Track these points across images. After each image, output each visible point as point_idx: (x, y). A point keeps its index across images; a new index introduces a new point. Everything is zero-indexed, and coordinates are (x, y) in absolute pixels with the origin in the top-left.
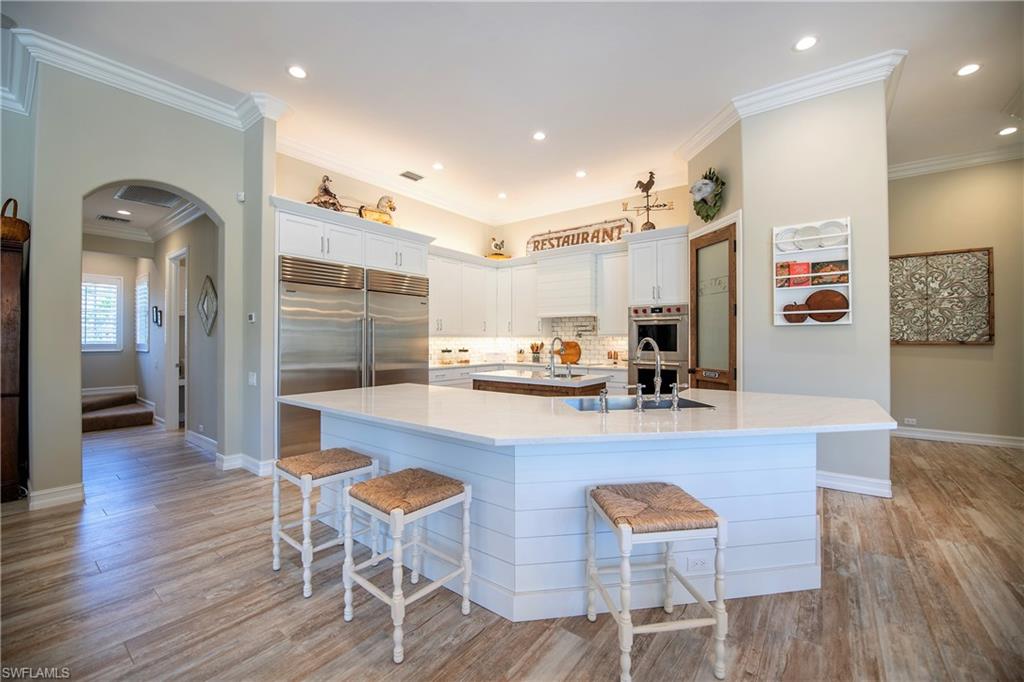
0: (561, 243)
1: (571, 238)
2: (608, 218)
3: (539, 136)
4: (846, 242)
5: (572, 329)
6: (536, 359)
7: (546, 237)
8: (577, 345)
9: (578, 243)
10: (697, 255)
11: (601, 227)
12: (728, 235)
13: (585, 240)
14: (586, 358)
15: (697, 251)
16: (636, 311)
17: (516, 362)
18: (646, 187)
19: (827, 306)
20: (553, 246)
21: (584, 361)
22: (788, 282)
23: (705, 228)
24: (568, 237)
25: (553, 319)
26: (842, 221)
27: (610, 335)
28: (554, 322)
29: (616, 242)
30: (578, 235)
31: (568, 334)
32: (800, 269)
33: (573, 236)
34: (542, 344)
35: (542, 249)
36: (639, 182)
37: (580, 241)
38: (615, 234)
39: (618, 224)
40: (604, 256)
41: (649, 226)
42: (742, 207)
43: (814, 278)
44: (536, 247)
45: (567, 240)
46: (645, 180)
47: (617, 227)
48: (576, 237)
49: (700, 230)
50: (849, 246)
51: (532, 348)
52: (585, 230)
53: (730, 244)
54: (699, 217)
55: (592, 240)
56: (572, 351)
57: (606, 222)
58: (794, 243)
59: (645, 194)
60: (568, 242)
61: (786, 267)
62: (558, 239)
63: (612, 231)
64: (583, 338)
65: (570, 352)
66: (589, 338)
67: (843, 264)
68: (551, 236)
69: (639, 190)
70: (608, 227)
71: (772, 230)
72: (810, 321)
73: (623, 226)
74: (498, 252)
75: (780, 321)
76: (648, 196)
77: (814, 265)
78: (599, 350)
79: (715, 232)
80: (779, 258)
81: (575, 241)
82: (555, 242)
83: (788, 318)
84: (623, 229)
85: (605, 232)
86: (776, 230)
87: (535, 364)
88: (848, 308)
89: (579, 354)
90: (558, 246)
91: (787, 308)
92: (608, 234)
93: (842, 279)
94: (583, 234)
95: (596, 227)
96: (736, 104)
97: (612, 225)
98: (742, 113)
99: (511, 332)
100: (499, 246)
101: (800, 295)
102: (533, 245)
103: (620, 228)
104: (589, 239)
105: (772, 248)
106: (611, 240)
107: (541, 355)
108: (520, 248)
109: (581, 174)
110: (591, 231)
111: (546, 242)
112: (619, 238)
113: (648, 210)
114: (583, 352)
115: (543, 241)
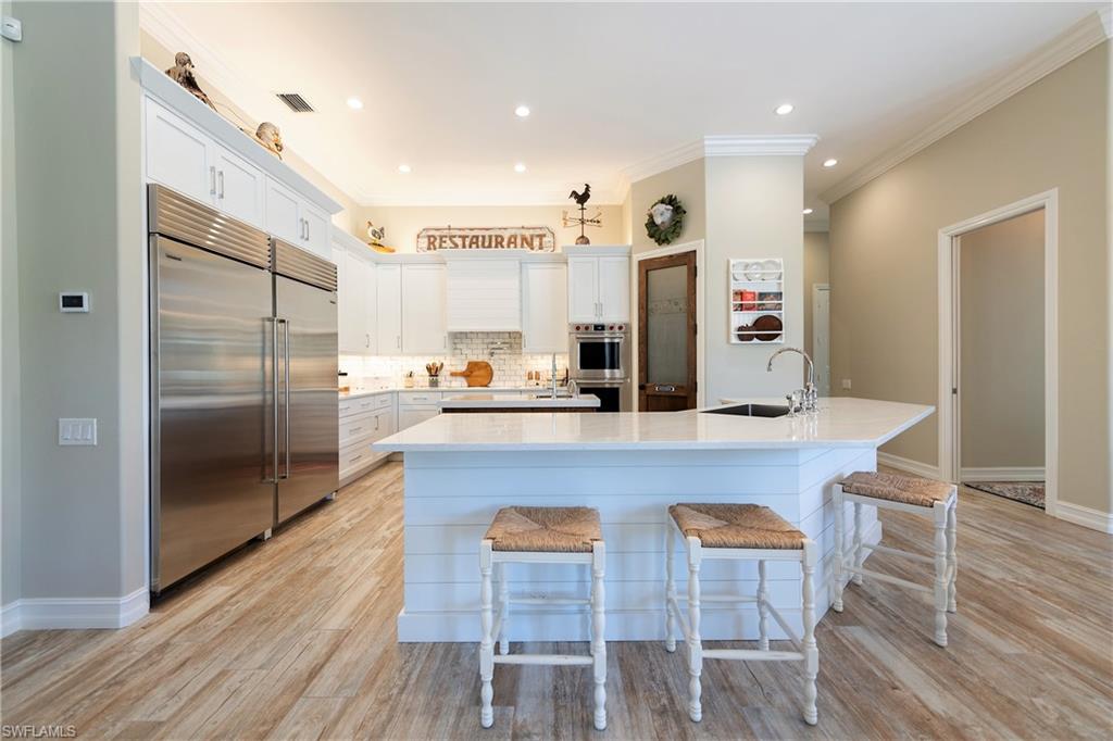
0: (467, 243)
1: (480, 239)
2: (526, 225)
3: (523, 111)
4: (780, 278)
5: (481, 346)
6: (434, 384)
7: (445, 232)
8: (487, 365)
9: (490, 246)
10: (647, 275)
11: (519, 232)
12: (688, 259)
13: (499, 244)
14: (499, 380)
15: (647, 271)
16: (578, 328)
17: (403, 388)
18: (582, 198)
19: (767, 328)
20: (456, 246)
21: (496, 384)
22: (741, 307)
23: (658, 251)
24: (477, 237)
25: (456, 333)
26: (777, 260)
27: (538, 354)
28: (458, 338)
29: (536, 251)
30: (490, 237)
31: (475, 352)
32: (749, 296)
33: (484, 237)
34: (442, 365)
35: (441, 247)
36: (574, 192)
37: (493, 244)
38: (536, 242)
39: (541, 232)
40: (529, 266)
41: (584, 240)
42: (704, 237)
43: (760, 305)
44: (431, 246)
45: (475, 241)
46: (581, 192)
47: (538, 236)
48: (487, 240)
49: (650, 253)
50: (782, 281)
51: (429, 369)
52: (499, 233)
53: (689, 269)
54: (653, 240)
55: (509, 247)
56: (482, 372)
57: (523, 228)
58: (745, 274)
59: (580, 206)
60: (477, 243)
61: (740, 294)
62: (464, 238)
63: (532, 239)
64: (495, 356)
65: (477, 373)
66: (502, 357)
67: (779, 295)
68: (453, 233)
69: (573, 201)
70: (527, 234)
71: (728, 262)
72: (755, 341)
73: (545, 235)
74: (378, 242)
75: (735, 340)
76: (583, 209)
77: (761, 294)
78: (515, 371)
79: (671, 256)
80: (734, 286)
81: (486, 244)
82: (459, 241)
83: (741, 338)
84: (545, 239)
85: (524, 239)
86: (732, 262)
87: (434, 389)
88: (781, 330)
89: (491, 375)
90: (464, 247)
91: (740, 329)
92: (525, 241)
93: (779, 307)
94: (497, 237)
95: (513, 232)
96: (706, 142)
97: (531, 232)
98: (708, 152)
99: (401, 347)
100: (379, 234)
101: (748, 318)
102: (426, 240)
103: (541, 237)
104: (505, 243)
105: (728, 277)
106: (532, 249)
107: (439, 378)
108: (405, 241)
109: (520, 168)
110: (506, 235)
111: (447, 239)
112: (541, 248)
113: (583, 223)
114: (495, 373)
115: (441, 237)
